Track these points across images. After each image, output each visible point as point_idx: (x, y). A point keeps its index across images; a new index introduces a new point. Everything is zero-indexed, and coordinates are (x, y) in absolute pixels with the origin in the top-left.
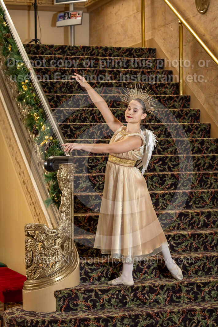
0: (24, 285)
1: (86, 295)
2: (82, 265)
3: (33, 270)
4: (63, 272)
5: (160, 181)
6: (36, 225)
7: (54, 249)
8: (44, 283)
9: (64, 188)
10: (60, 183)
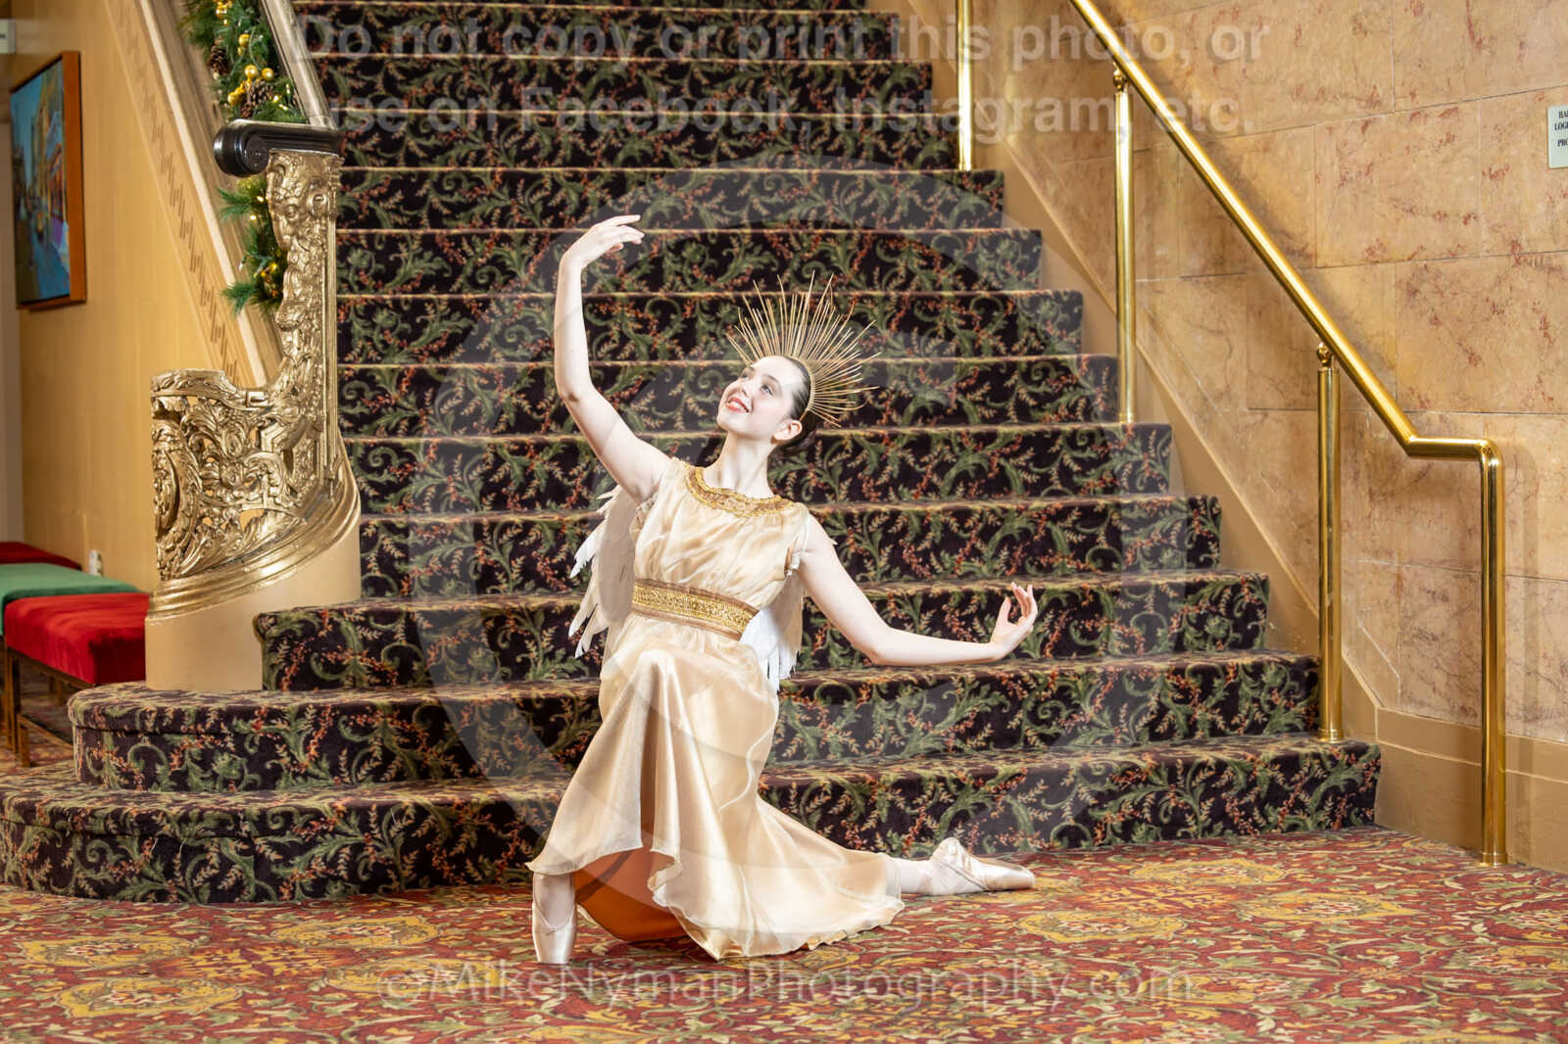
1: (372, 629)
2: (370, 531)
3: (180, 540)
4: (291, 546)
5: (709, 261)
6: (189, 375)
7: (255, 462)
8: (219, 585)
10: (277, 220)
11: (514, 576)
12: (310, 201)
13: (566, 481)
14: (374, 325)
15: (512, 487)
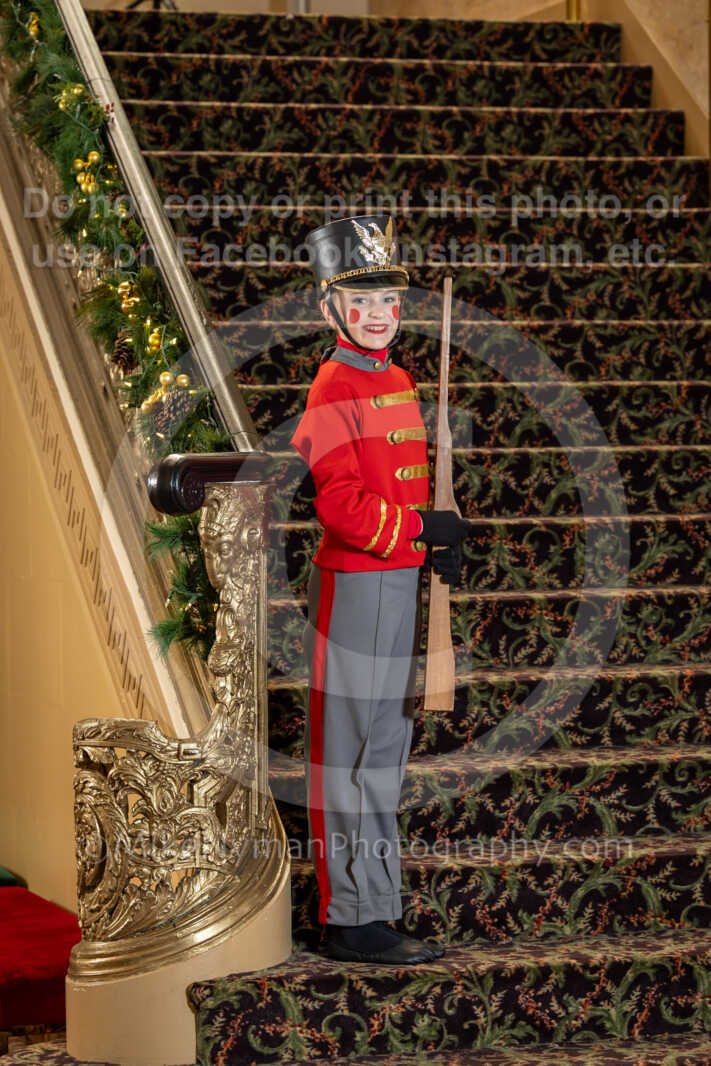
0: (72, 960)
1: (314, 999)
2: (302, 883)
3: (106, 901)
4: (225, 907)
6: (117, 725)
7: (188, 818)
8: (148, 952)
9: (229, 580)
10: (210, 558)
11: (452, 925)
12: (245, 536)
13: (497, 813)
14: (283, 635)
15: (442, 820)
